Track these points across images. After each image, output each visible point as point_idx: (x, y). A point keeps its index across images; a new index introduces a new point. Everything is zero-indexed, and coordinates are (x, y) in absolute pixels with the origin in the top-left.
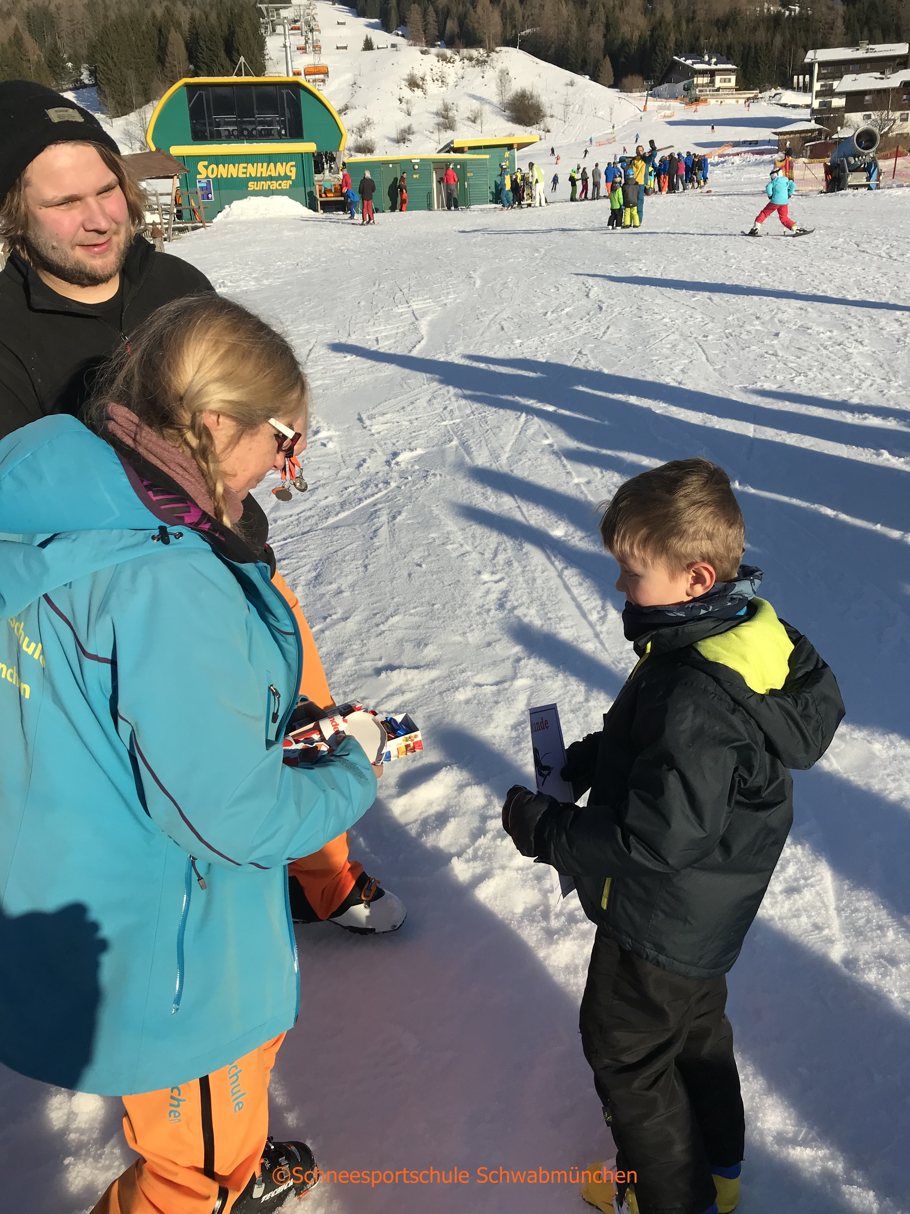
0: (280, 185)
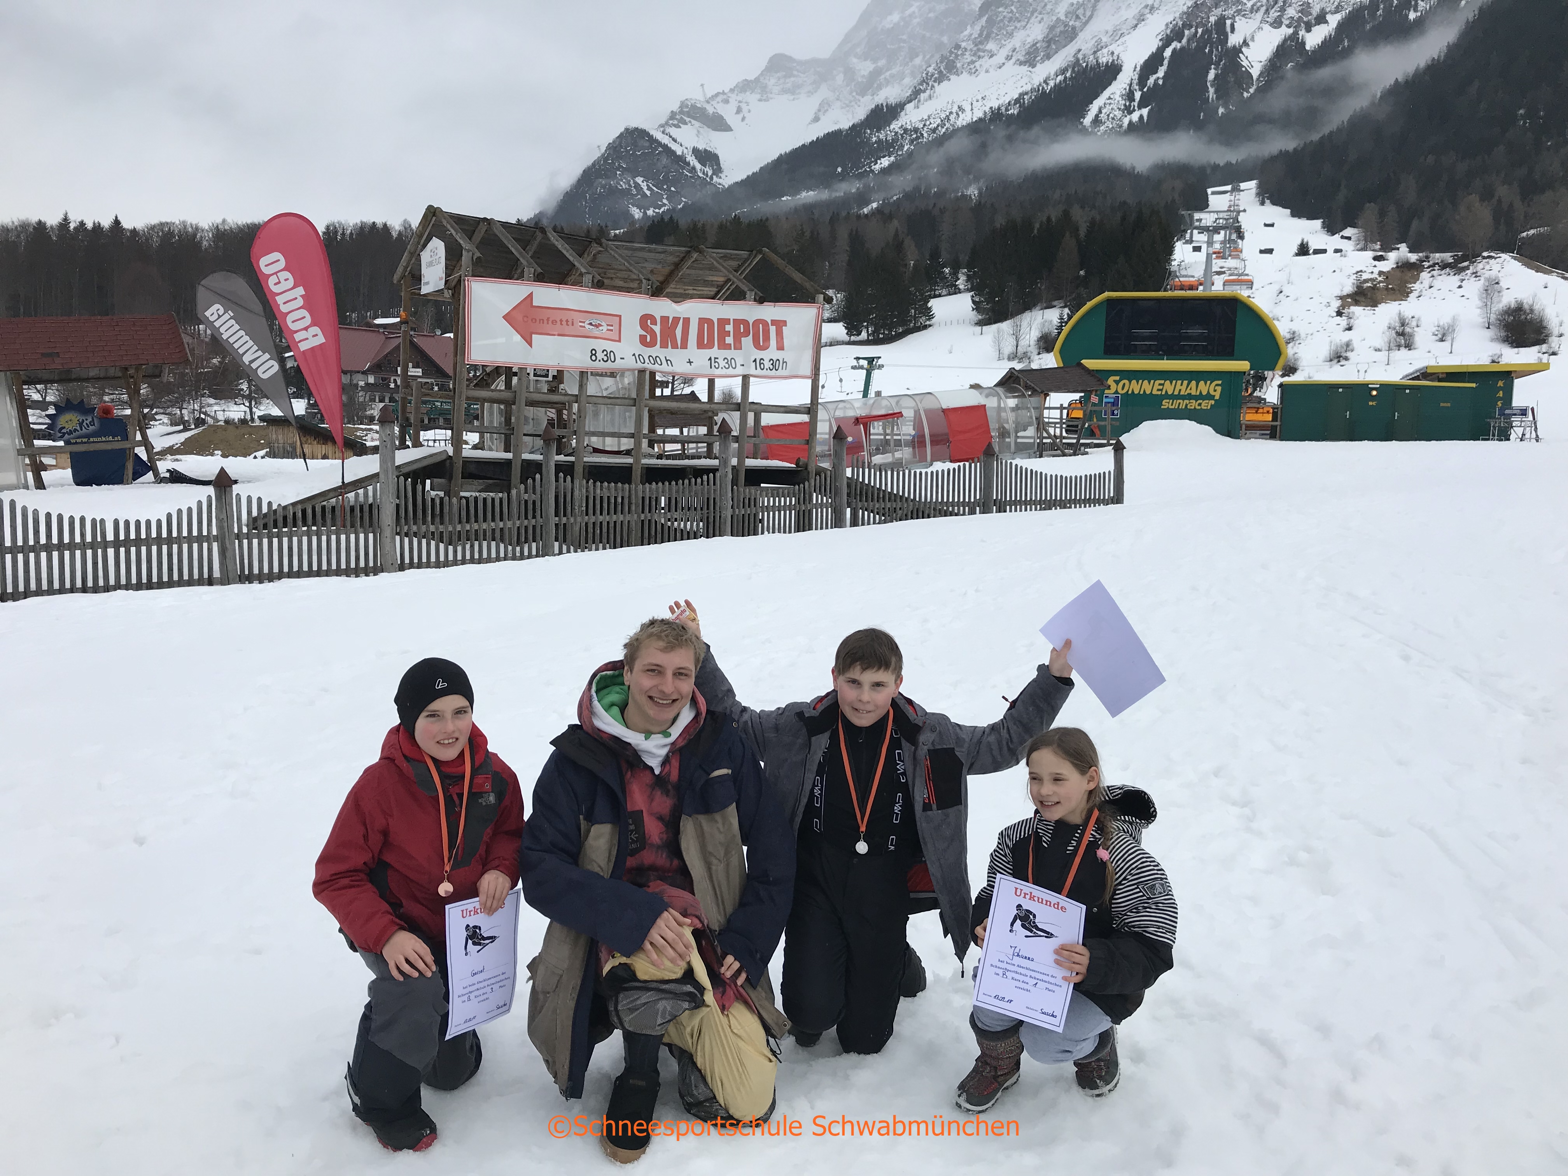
0: (1200, 405)
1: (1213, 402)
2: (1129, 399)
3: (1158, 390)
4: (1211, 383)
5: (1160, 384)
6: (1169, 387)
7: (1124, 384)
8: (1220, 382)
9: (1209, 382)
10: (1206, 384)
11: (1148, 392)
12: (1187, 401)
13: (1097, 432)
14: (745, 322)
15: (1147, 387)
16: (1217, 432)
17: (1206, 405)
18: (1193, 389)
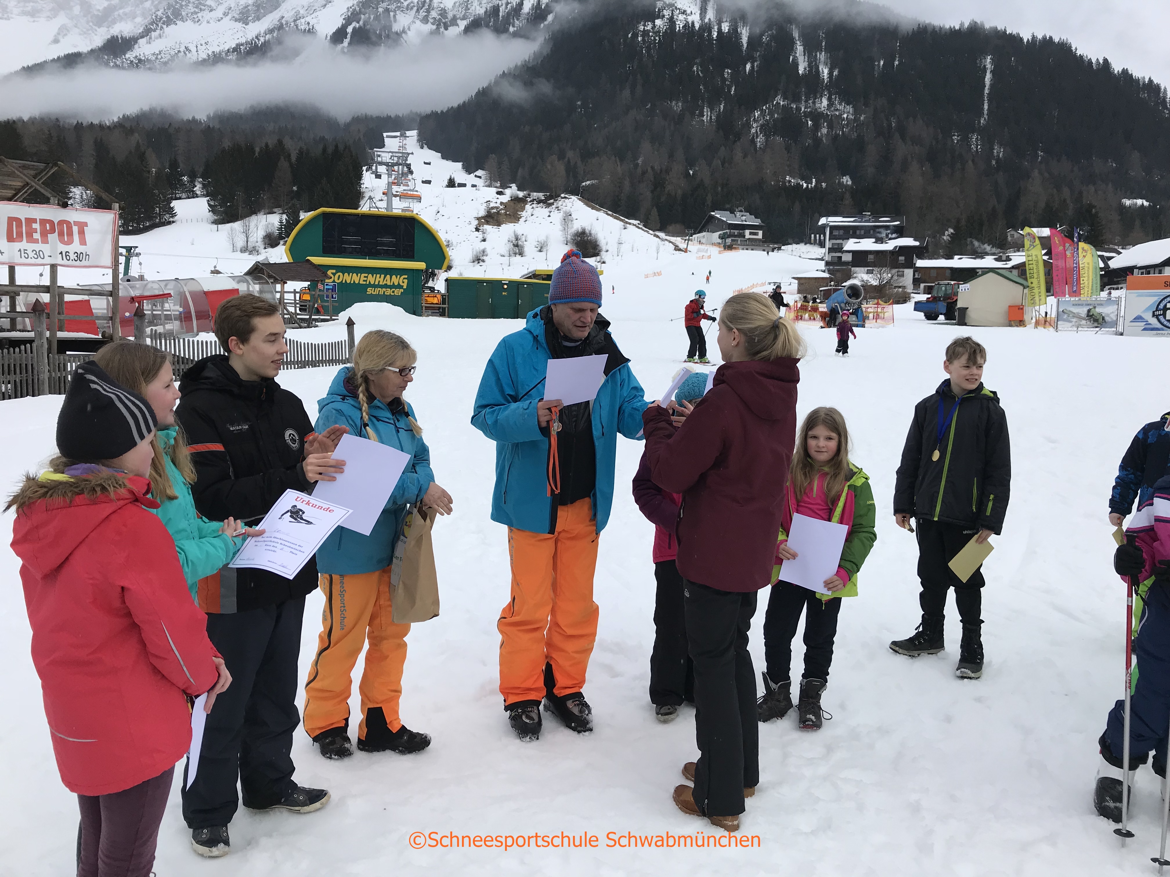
0: (393, 292)
1: (402, 290)
2: (344, 287)
3: (364, 281)
4: (400, 277)
5: (365, 277)
6: (371, 279)
7: (339, 276)
8: (406, 276)
9: (398, 276)
10: (397, 277)
11: (357, 282)
12: (385, 289)
13: (321, 310)
14: (50, 222)
15: (356, 278)
16: (406, 311)
17: (398, 292)
18: (388, 281)
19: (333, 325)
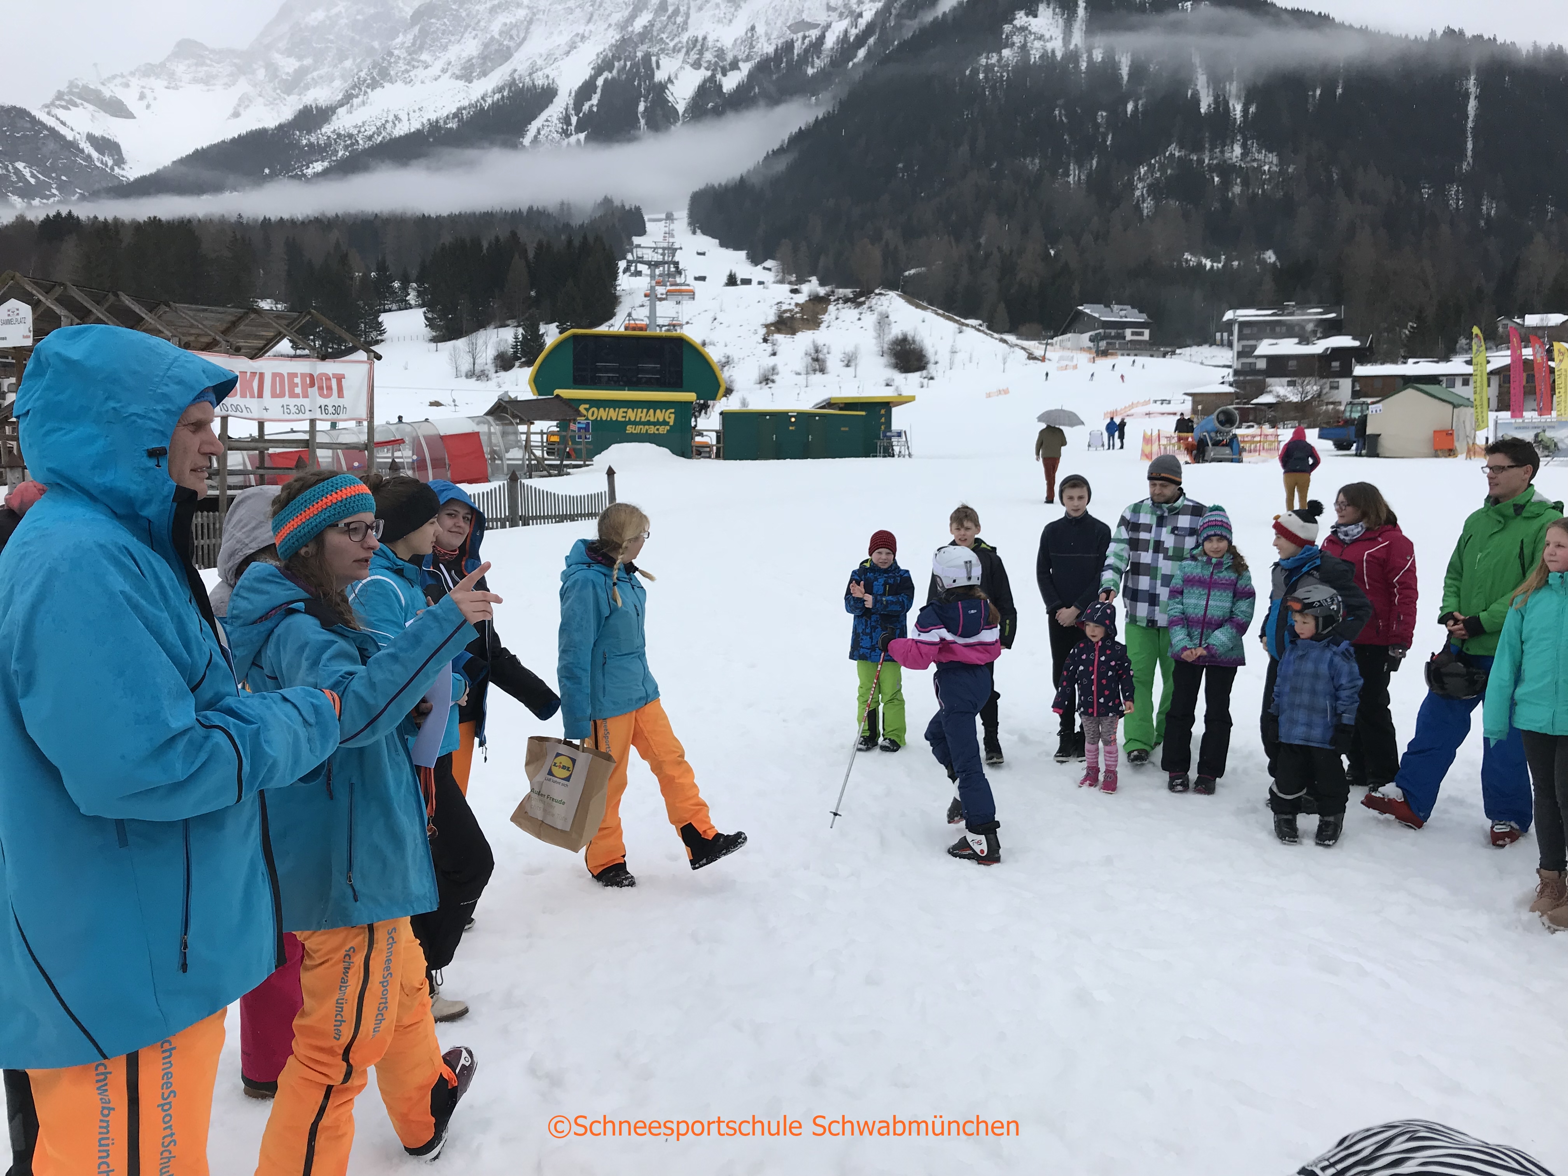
0: (658, 430)
1: (668, 428)
2: (599, 424)
3: (623, 417)
4: (665, 412)
5: (624, 412)
6: (631, 415)
7: (593, 412)
8: (673, 410)
9: (664, 410)
10: (662, 412)
11: (614, 419)
12: (647, 427)
13: (573, 454)
14: (311, 376)
15: (613, 414)
16: (673, 453)
17: (663, 430)
18: (651, 416)
19: (588, 472)
